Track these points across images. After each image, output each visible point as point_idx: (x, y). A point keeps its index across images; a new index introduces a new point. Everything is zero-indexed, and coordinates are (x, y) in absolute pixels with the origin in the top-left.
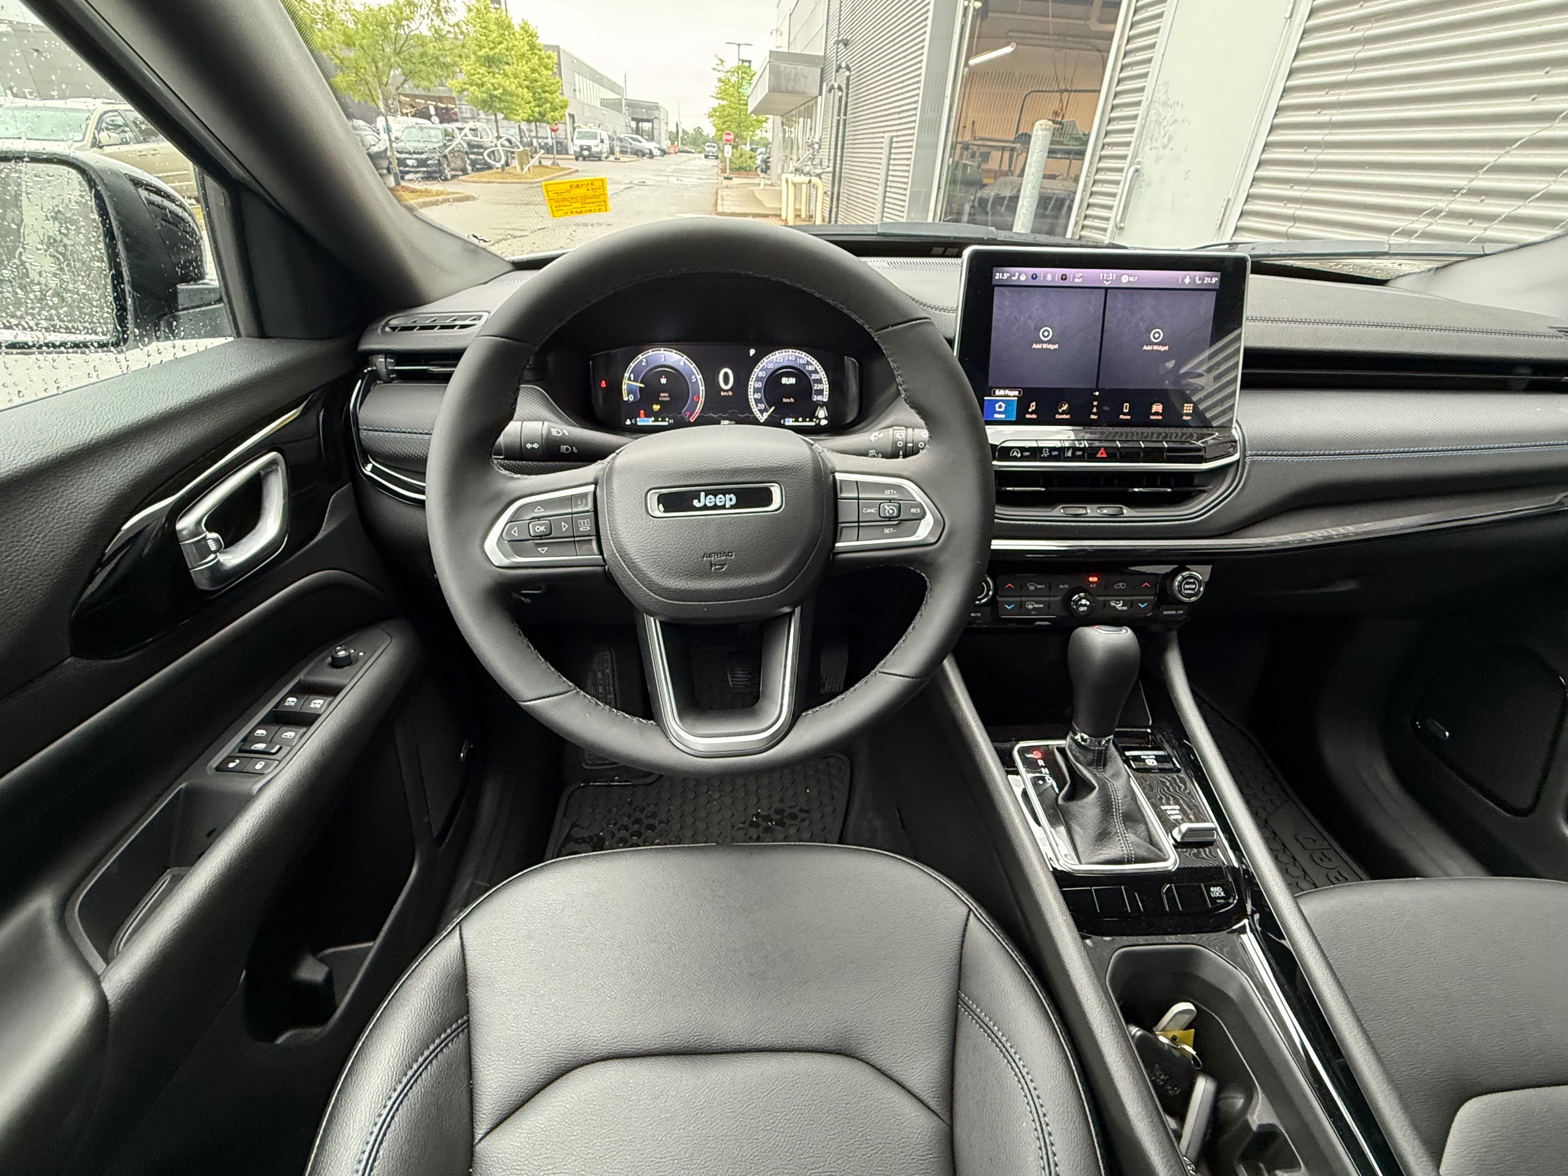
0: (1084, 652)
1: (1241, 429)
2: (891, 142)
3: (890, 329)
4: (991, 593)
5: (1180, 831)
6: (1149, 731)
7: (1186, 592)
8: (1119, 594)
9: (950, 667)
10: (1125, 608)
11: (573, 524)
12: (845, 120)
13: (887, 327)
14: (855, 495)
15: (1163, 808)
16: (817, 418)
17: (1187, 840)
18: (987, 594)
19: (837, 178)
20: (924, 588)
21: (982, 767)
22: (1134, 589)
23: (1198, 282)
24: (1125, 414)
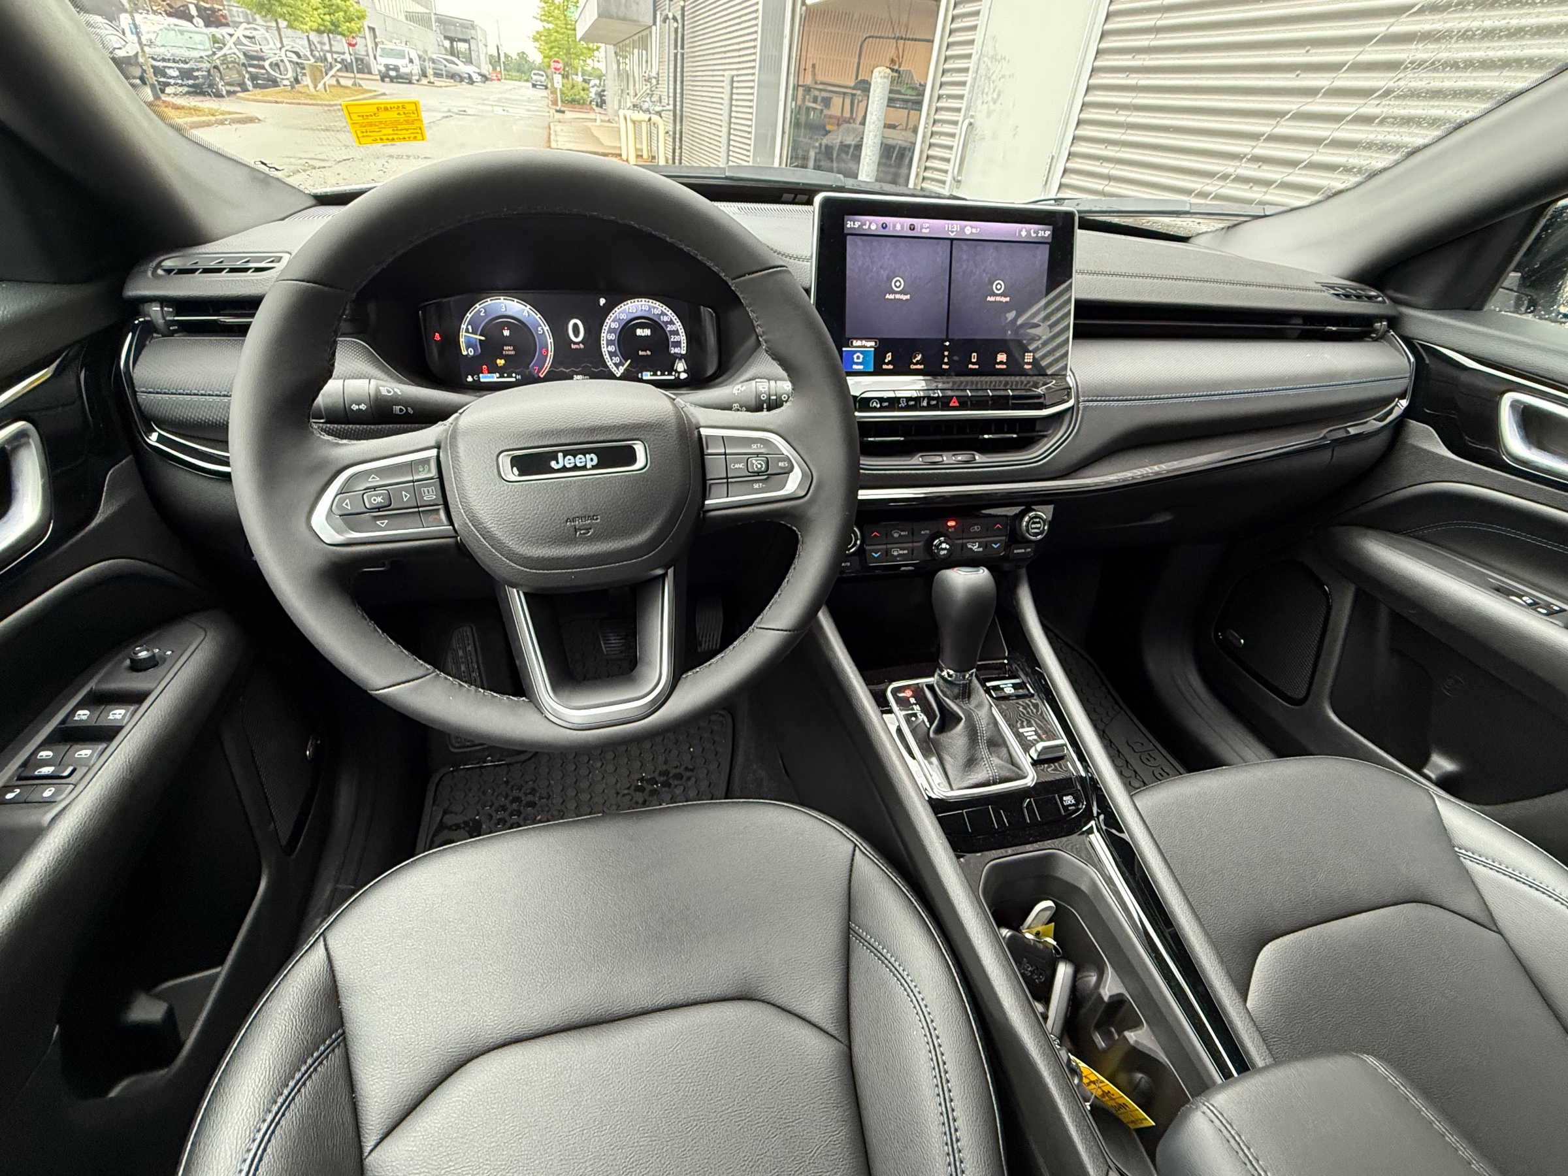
0: (947, 592)
1: (1074, 376)
2: (732, 81)
3: (747, 277)
4: (858, 542)
5: (1036, 750)
6: (1006, 661)
7: (1033, 531)
8: (974, 537)
9: (825, 620)
10: (981, 549)
11: (415, 492)
12: (683, 54)
13: (744, 275)
14: (722, 451)
15: (1021, 730)
16: (676, 371)
17: (1042, 757)
18: (856, 543)
19: (678, 117)
20: (796, 541)
21: (859, 710)
22: (988, 530)
23: (1033, 235)
24: (974, 364)
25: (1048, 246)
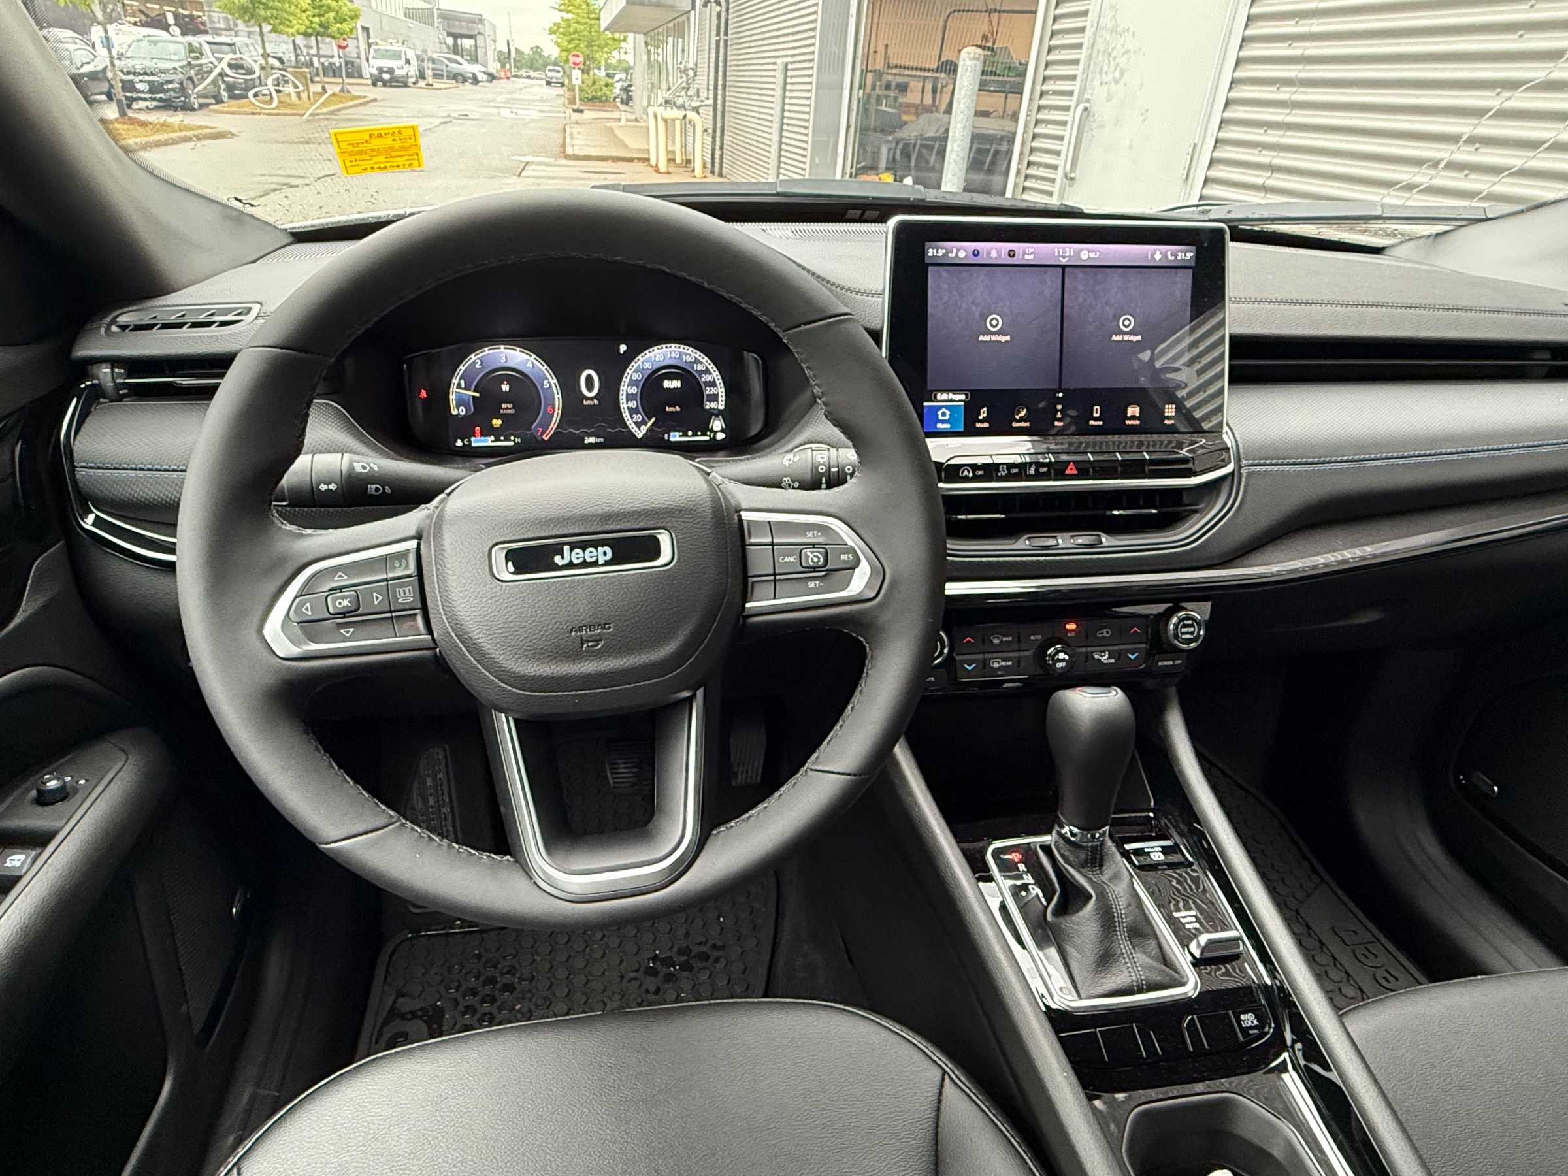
0: (1066, 718)
1: (1233, 433)
2: (786, 70)
3: (803, 327)
4: (946, 651)
5: (1199, 944)
6: (1151, 815)
7: (1184, 637)
8: (1102, 644)
9: (902, 755)
10: (1112, 661)
11: (389, 594)
12: (726, 41)
13: (799, 326)
14: (769, 540)
15: (1176, 915)
16: (712, 431)
17: (1208, 955)
18: (942, 653)
19: (719, 111)
20: (864, 656)
21: (949, 879)
22: (1121, 636)
23: (1171, 258)
24: (1096, 419)
25: (1191, 271)
